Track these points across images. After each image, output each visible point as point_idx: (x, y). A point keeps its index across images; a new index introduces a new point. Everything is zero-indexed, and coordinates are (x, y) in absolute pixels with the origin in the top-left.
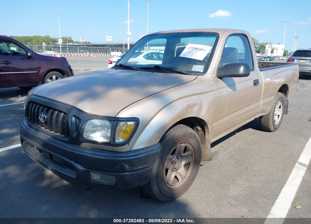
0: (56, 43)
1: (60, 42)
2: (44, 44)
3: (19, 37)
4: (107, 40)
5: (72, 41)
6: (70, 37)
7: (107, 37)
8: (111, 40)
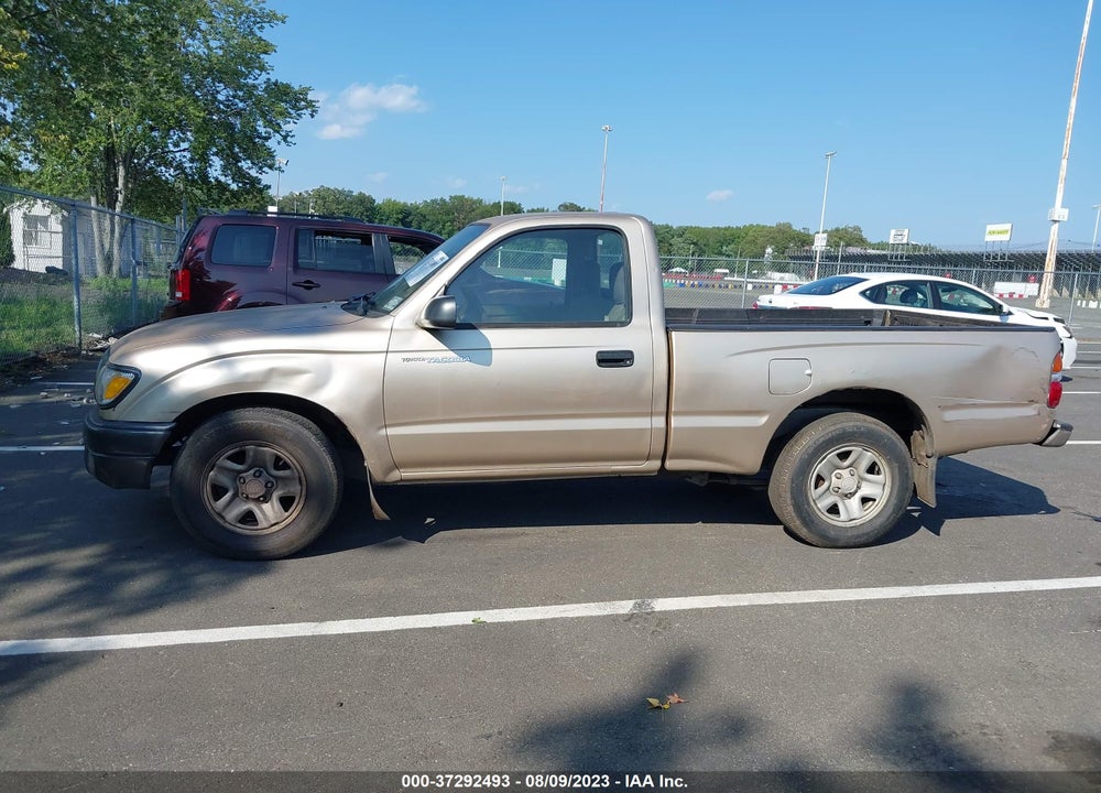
0: (807, 248)
1: (820, 244)
2: (769, 250)
3: (705, 229)
4: (989, 238)
5: (861, 241)
6: (857, 229)
7: (990, 228)
8: (1006, 237)
